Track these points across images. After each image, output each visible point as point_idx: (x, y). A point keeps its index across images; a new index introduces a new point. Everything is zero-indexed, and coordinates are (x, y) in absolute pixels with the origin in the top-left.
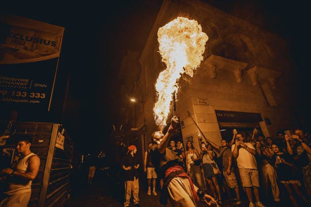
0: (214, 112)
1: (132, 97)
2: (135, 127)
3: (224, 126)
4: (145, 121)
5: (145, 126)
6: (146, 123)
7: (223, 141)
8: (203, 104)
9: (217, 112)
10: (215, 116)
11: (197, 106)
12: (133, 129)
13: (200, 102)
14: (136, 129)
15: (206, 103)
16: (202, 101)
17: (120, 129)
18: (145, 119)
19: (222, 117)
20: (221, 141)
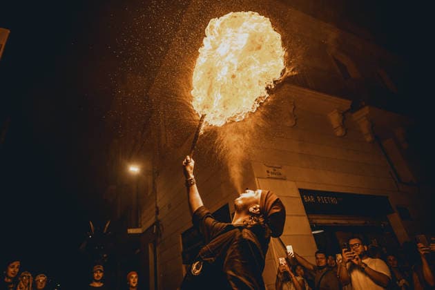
0: (297, 194)
2: (137, 227)
3: (318, 221)
4: (157, 213)
5: (157, 223)
6: (159, 217)
7: (320, 256)
8: (274, 176)
9: (303, 192)
10: (300, 200)
11: (263, 180)
12: (131, 231)
13: (268, 172)
14: (139, 231)
15: (280, 174)
16: (273, 171)
17: (105, 231)
18: (157, 208)
19: (314, 203)
20: (316, 256)
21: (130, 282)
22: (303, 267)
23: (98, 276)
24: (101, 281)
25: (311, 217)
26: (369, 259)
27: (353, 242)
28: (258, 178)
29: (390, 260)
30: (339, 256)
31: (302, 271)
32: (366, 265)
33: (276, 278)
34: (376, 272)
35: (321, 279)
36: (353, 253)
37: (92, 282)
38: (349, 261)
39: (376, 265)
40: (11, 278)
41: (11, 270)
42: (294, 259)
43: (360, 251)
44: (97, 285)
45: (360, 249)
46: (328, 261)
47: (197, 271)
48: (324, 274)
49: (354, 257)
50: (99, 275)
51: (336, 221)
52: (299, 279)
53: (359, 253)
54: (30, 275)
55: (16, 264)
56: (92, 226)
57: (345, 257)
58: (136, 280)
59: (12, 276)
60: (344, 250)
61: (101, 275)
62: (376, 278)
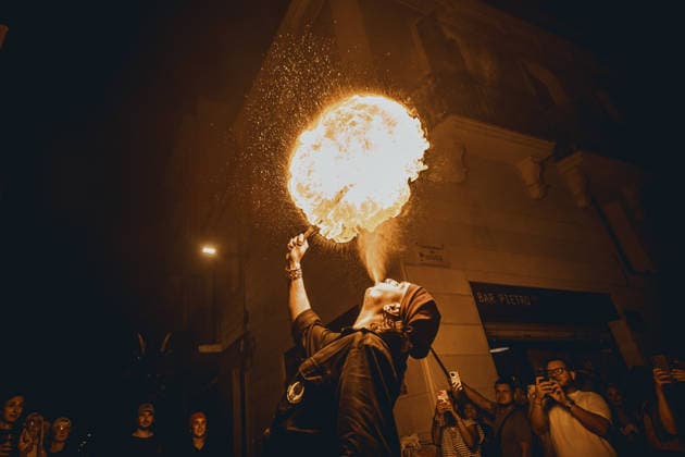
0: (466, 290)
1: (207, 239)
2: (213, 342)
3: (501, 333)
4: (246, 320)
5: (246, 336)
6: (248, 326)
7: (502, 388)
8: (431, 261)
9: (476, 288)
10: (472, 300)
11: (414, 268)
12: (204, 349)
13: (421, 255)
14: (217, 348)
15: (440, 259)
16: (429, 254)
17: (162, 350)
18: (246, 312)
19: (494, 305)
20: (495, 387)
21: (193, 429)
22: (475, 406)
23: (146, 421)
24: (149, 429)
25: (488, 326)
26: (578, 392)
27: (553, 366)
28: (406, 264)
29: (611, 394)
30: (533, 388)
31: (474, 411)
32: (573, 403)
33: (432, 422)
34: (588, 413)
35: (504, 422)
36: (553, 384)
37: (135, 431)
38: (546, 395)
39: (589, 402)
40: (9, 423)
41: (10, 410)
42: (462, 393)
43: (565, 380)
44: (143, 435)
45: (563, 377)
46: (515, 396)
47: (297, 397)
48: (508, 417)
49: (554, 390)
50: (146, 418)
51: (528, 333)
52: (469, 423)
53: (562, 383)
54: (41, 418)
55: (18, 400)
56: (141, 340)
57: (540, 389)
58: (204, 427)
59: (12, 419)
60: (538, 379)
61: (150, 419)
62: (589, 421)
